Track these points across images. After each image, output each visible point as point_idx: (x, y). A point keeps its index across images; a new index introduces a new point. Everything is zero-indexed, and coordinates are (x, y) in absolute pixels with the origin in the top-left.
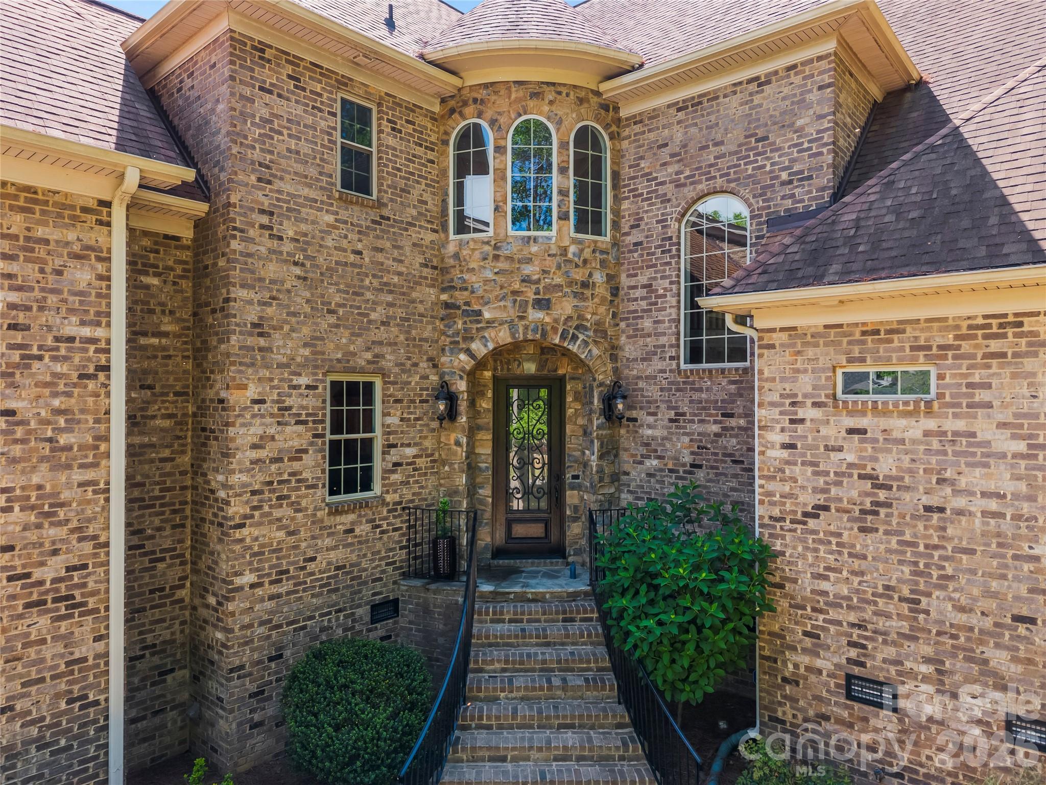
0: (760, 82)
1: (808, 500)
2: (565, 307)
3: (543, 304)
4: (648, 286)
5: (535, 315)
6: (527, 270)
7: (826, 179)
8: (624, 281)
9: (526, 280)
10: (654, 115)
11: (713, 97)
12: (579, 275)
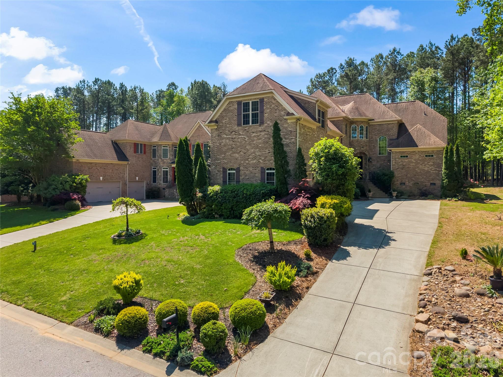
0: (389, 124)
1: (397, 167)
2: (365, 148)
3: (363, 147)
4: (374, 146)
5: (362, 149)
6: (362, 143)
7: (396, 136)
8: (370, 145)
9: (361, 145)
10: (375, 125)
11: (383, 124)
12: (366, 144)
